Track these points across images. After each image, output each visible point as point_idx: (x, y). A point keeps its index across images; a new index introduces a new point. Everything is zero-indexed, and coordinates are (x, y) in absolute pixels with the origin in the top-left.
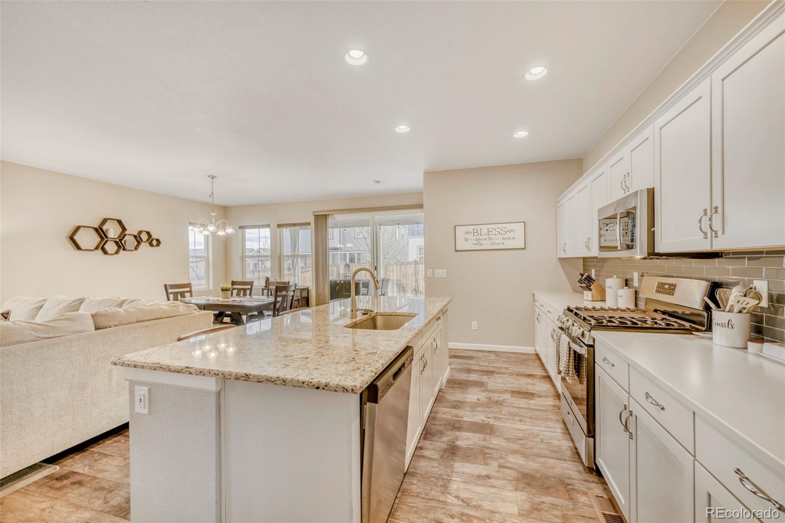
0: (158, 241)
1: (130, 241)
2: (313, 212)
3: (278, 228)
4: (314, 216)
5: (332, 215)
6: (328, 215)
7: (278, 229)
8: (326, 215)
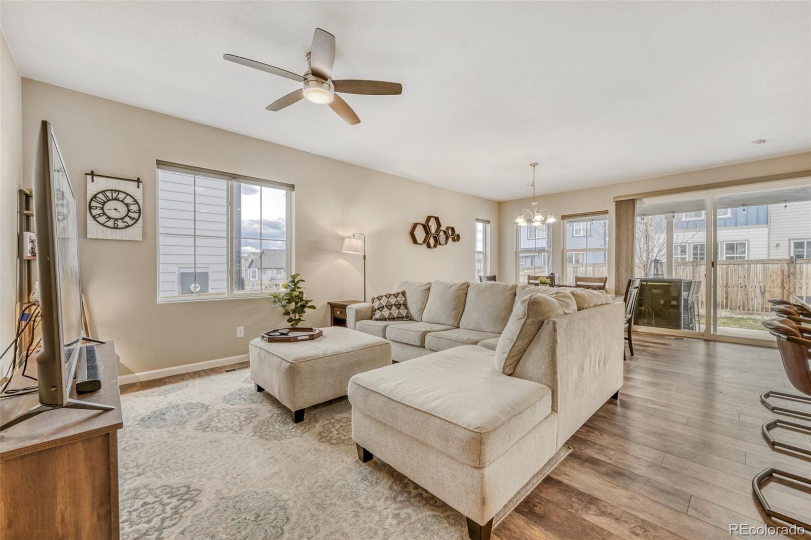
0: (458, 236)
1: (442, 236)
2: (614, 198)
3: (562, 219)
4: (615, 203)
5: (641, 199)
6: (637, 199)
7: (562, 221)
8: (635, 199)
